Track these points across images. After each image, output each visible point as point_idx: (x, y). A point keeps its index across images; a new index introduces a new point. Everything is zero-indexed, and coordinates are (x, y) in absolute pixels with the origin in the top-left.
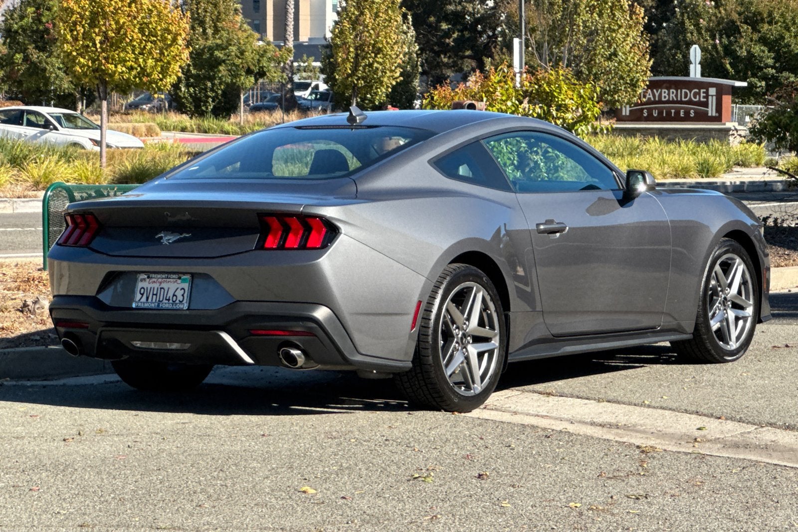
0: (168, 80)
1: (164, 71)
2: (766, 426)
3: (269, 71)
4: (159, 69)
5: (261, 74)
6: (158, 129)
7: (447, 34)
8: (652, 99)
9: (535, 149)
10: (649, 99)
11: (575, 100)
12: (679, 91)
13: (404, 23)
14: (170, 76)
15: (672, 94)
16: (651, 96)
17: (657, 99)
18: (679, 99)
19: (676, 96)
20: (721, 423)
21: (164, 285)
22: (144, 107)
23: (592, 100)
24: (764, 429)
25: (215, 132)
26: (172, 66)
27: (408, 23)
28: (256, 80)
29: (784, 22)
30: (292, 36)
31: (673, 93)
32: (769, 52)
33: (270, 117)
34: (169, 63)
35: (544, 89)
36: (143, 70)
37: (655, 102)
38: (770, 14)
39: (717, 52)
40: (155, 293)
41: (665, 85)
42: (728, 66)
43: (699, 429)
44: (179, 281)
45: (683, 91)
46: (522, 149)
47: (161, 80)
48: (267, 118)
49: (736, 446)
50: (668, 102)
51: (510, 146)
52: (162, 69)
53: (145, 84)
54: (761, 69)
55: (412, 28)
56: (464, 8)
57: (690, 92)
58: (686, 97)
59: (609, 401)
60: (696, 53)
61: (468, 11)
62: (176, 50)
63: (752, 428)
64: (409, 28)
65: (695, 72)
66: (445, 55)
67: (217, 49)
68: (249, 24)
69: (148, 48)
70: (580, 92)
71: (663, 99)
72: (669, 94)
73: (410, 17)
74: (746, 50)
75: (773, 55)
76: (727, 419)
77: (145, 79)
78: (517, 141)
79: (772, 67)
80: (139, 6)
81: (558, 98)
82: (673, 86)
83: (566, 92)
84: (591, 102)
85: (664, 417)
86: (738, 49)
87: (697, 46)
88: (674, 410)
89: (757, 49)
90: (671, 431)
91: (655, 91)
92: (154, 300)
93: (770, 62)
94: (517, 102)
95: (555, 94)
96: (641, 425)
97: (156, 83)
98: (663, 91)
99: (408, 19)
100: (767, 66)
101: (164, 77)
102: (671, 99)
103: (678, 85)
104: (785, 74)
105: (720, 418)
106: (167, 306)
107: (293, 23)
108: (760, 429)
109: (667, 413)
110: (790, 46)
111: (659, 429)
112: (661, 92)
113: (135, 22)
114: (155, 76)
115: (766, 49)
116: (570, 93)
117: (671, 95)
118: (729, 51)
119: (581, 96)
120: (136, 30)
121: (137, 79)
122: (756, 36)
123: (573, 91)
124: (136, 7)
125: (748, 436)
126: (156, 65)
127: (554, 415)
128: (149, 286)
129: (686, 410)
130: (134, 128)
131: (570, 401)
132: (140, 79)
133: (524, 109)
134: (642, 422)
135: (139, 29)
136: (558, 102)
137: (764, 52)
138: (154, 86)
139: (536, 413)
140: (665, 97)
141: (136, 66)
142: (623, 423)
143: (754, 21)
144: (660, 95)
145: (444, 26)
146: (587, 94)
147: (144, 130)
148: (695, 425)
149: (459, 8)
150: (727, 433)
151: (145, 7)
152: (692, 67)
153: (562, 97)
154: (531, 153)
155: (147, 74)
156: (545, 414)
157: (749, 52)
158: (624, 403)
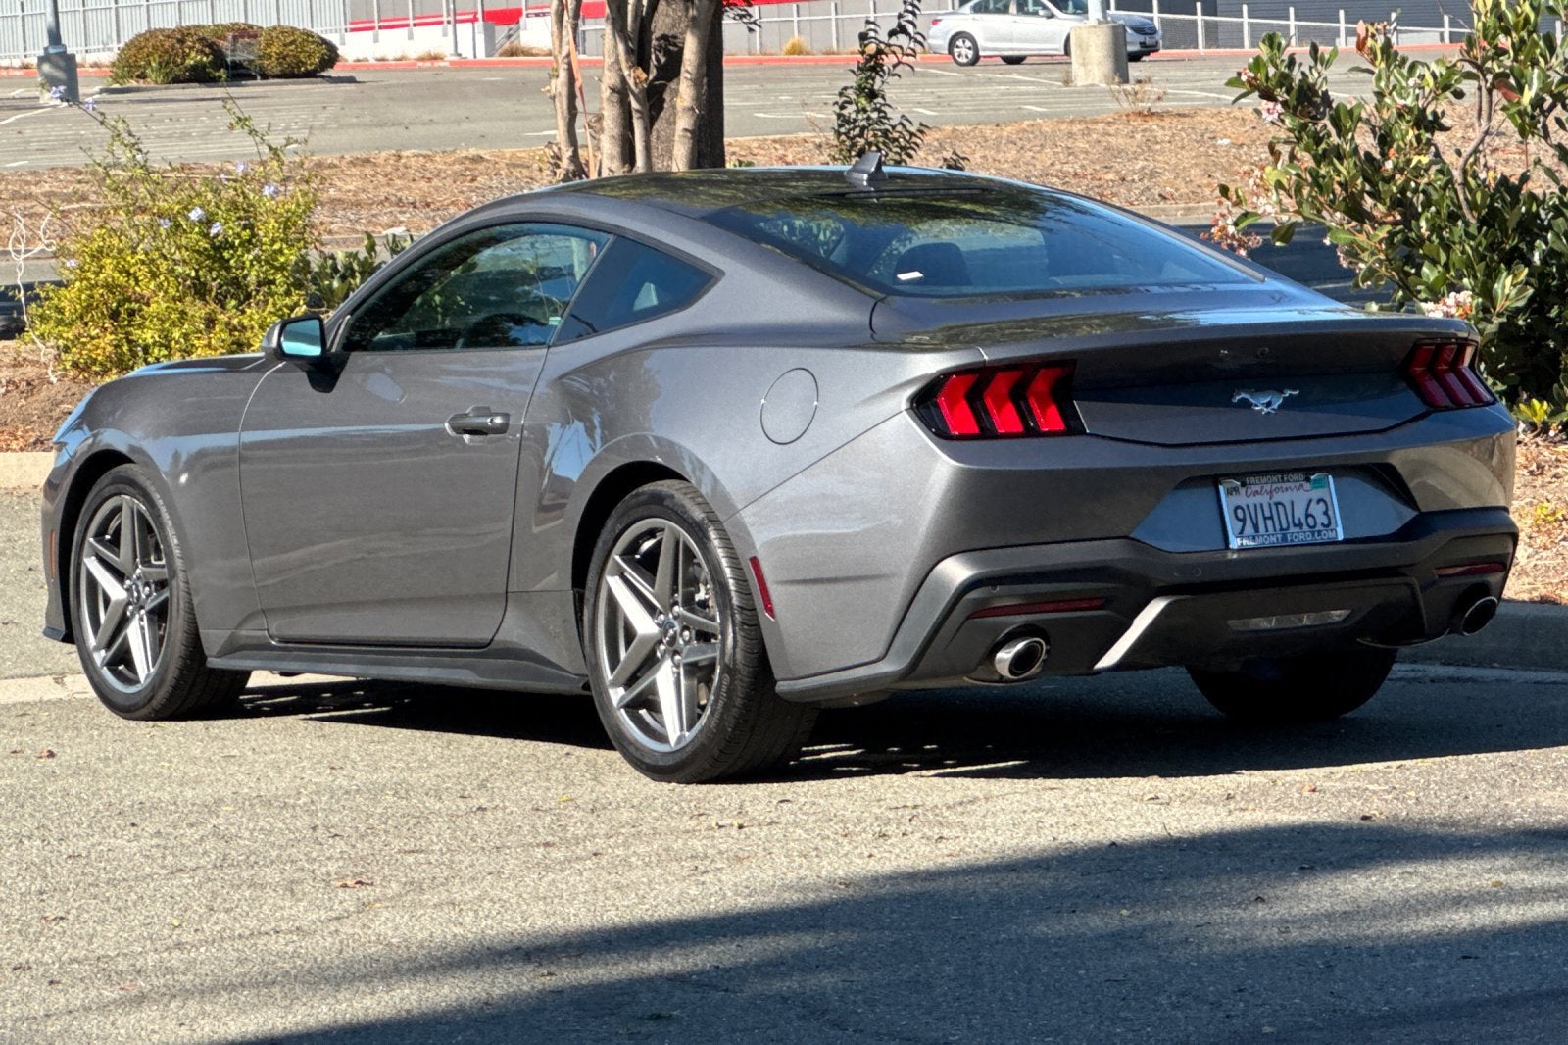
21: (1277, 497)
40: (1268, 514)
44: (1307, 486)
92: (1271, 529)
106: (1301, 537)
128: (1252, 501)
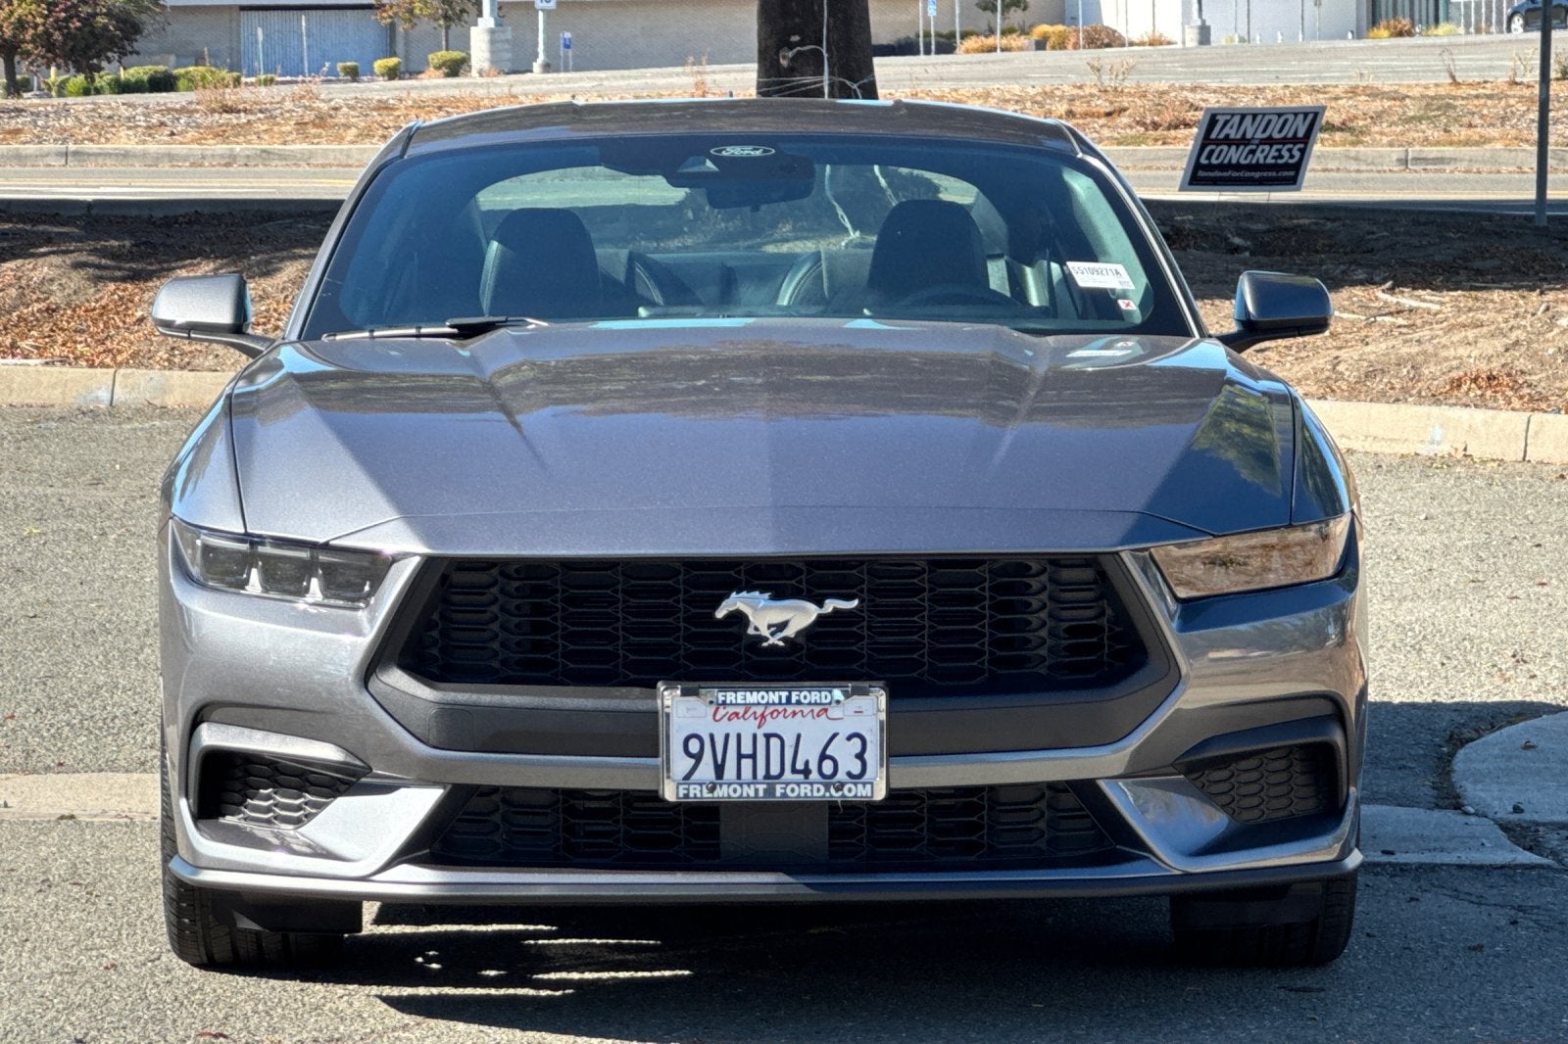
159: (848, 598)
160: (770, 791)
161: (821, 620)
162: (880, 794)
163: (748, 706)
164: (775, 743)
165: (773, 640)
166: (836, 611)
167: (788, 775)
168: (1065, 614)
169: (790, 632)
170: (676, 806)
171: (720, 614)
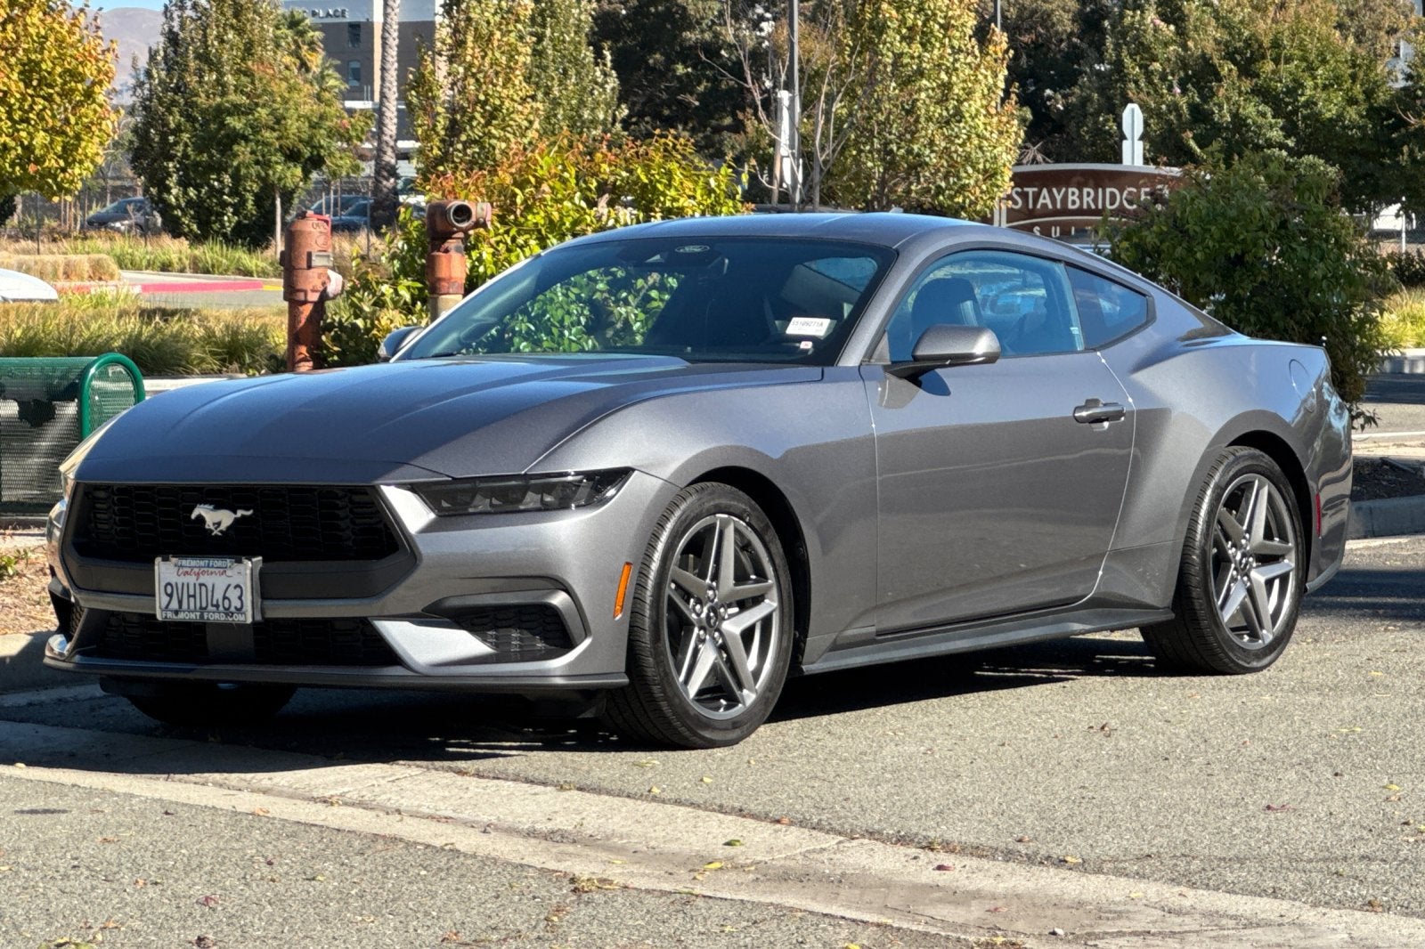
0: (77, 171)
1: (68, 154)
2: (863, 836)
3: (331, 154)
4: (59, 149)
5: (316, 162)
6: (114, 267)
7: (687, 84)
8: (1050, 206)
9: (624, 295)
10: (1045, 205)
11: (699, 197)
12: (1100, 190)
13: (597, 64)
14: (81, 162)
15: (1088, 197)
16: (1048, 201)
17: (1059, 206)
18: (1100, 207)
19: (1095, 200)
20: (776, 831)
22: (118, 225)
23: (734, 199)
24: (855, 843)
25: (226, 271)
26: (83, 144)
27: (605, 65)
28: (306, 173)
29: (1304, 59)
30: (395, 89)
31: (1089, 194)
32: (1274, 117)
33: (351, 244)
34: (78, 137)
35: (638, 177)
36: (28, 149)
37: (1056, 213)
38: (1276, 44)
39: (1179, 116)
41: (1075, 180)
42: (1192, 143)
43: (728, 844)
45: (1108, 190)
46: (597, 296)
47: (64, 170)
48: (346, 245)
49: (784, 877)
50: (1080, 212)
51: (576, 290)
52: (64, 148)
53: (32, 178)
54: (1258, 148)
55: (614, 73)
56: (716, 35)
57: (1121, 195)
58: (1112, 203)
59: (580, 789)
60: (1133, 119)
61: (724, 42)
62: (91, 113)
63: (831, 841)
64: (605, 74)
65: (1133, 155)
66: (685, 124)
67: (230, 114)
68: (337, 69)
69: (38, 108)
70: (708, 183)
71: (1070, 207)
72: (1081, 197)
73: (607, 53)
74: (1230, 111)
75: (1281, 122)
76: (792, 823)
77: (32, 168)
78: (589, 278)
79: (1282, 146)
80: (20, 29)
81: (665, 195)
82: (1091, 182)
83: (682, 183)
84: (731, 203)
85: (672, 818)
86: (1216, 110)
87: (1135, 106)
88: (699, 806)
89: (1250, 110)
90: (674, 847)
91: (1055, 190)
93: (1276, 134)
94: (583, 204)
95: (659, 186)
96: (621, 837)
97: (55, 177)
98: (1070, 190)
99: (603, 57)
100: (1269, 144)
101: (68, 164)
102: (1085, 207)
103: (1098, 180)
104: (1310, 159)
105: (778, 821)
107: (396, 65)
108: (847, 844)
109: (682, 811)
110: (1316, 104)
111: (652, 843)
112: (1066, 193)
113: (13, 60)
114: (52, 163)
115: (1269, 111)
116: (688, 184)
117: (1085, 199)
118: (1199, 115)
119: (709, 191)
120: (15, 76)
121: (18, 168)
122: (1246, 85)
123: (696, 183)
124: (15, 32)
125: (816, 856)
126: (52, 141)
127: (465, 815)
129: (721, 806)
130: (67, 265)
131: (510, 785)
132: (23, 168)
133: (599, 219)
134: (624, 830)
135: (21, 73)
136: (664, 203)
137: (1264, 115)
138: (50, 181)
139: (432, 812)
140: (1074, 202)
141: (13, 144)
142: (589, 832)
143: (1247, 58)
144: (1065, 198)
145: (680, 69)
146: (723, 187)
147: (86, 268)
148: (725, 836)
149: (708, 36)
150: (779, 852)
151: (32, 30)
152: (1126, 145)
153: (672, 193)
154: (617, 303)
155: (36, 158)
156: (449, 813)
157: (1235, 116)
158: (609, 793)
159: (247, 509)
160: (202, 616)
161: (237, 521)
162: (249, 620)
163: (192, 568)
164: (203, 588)
165: (215, 532)
166: (243, 516)
167: (210, 608)
168: (358, 521)
169: (223, 527)
170: (164, 623)
171: (193, 516)
